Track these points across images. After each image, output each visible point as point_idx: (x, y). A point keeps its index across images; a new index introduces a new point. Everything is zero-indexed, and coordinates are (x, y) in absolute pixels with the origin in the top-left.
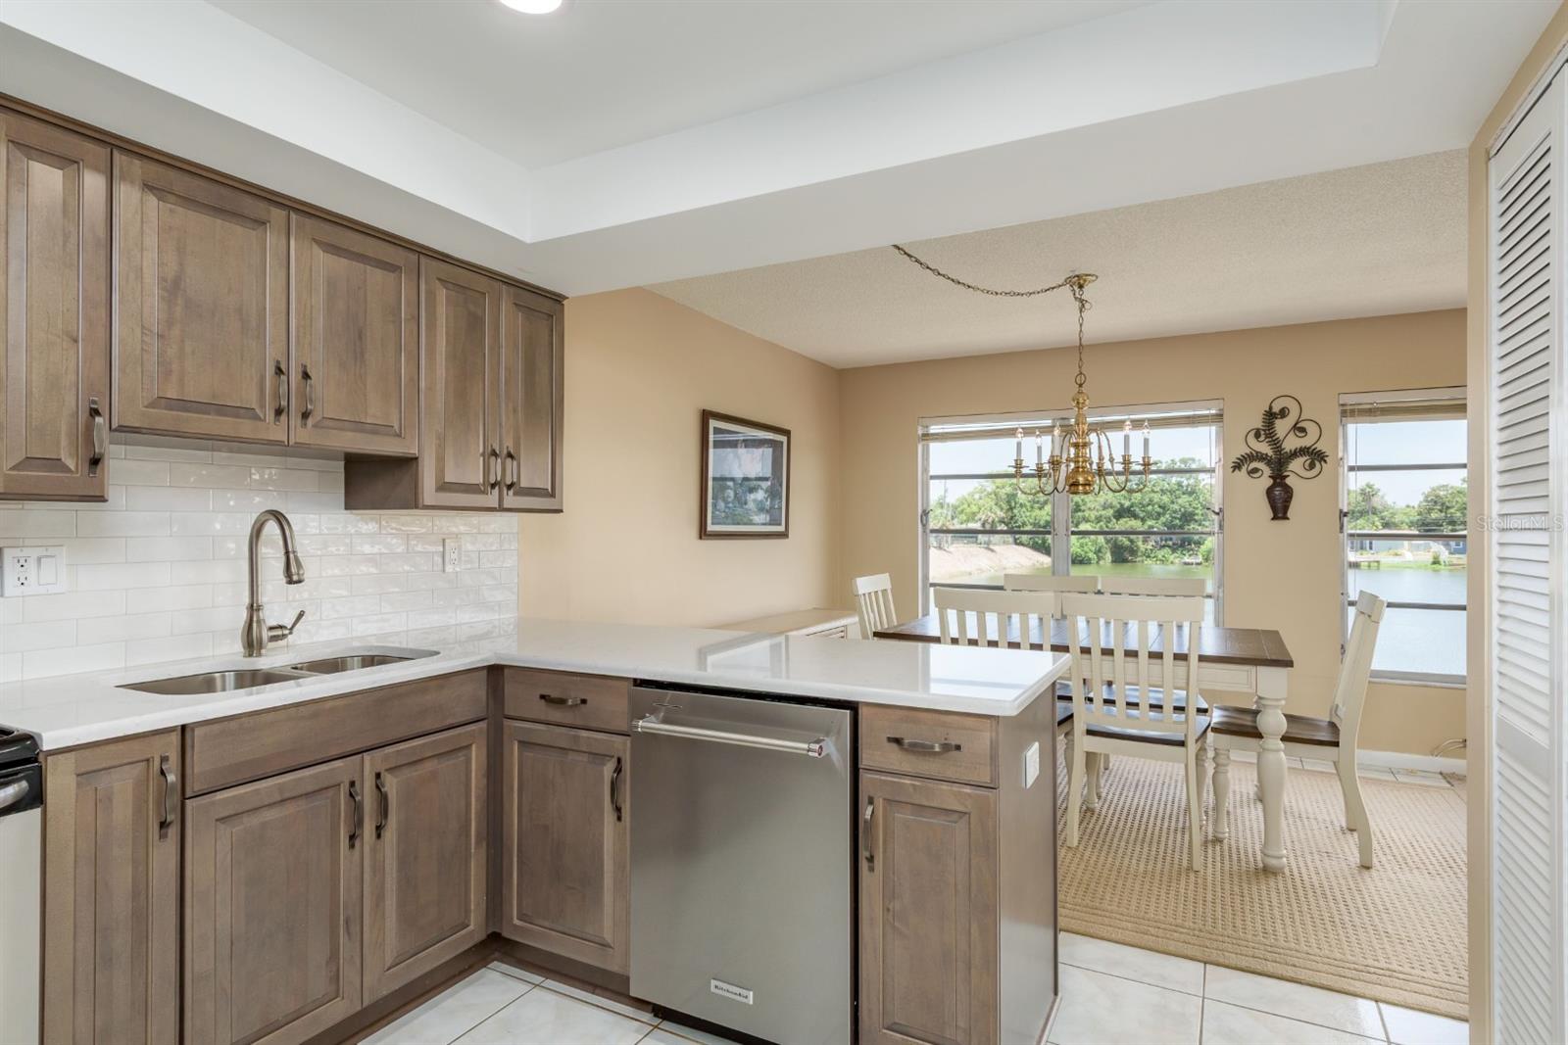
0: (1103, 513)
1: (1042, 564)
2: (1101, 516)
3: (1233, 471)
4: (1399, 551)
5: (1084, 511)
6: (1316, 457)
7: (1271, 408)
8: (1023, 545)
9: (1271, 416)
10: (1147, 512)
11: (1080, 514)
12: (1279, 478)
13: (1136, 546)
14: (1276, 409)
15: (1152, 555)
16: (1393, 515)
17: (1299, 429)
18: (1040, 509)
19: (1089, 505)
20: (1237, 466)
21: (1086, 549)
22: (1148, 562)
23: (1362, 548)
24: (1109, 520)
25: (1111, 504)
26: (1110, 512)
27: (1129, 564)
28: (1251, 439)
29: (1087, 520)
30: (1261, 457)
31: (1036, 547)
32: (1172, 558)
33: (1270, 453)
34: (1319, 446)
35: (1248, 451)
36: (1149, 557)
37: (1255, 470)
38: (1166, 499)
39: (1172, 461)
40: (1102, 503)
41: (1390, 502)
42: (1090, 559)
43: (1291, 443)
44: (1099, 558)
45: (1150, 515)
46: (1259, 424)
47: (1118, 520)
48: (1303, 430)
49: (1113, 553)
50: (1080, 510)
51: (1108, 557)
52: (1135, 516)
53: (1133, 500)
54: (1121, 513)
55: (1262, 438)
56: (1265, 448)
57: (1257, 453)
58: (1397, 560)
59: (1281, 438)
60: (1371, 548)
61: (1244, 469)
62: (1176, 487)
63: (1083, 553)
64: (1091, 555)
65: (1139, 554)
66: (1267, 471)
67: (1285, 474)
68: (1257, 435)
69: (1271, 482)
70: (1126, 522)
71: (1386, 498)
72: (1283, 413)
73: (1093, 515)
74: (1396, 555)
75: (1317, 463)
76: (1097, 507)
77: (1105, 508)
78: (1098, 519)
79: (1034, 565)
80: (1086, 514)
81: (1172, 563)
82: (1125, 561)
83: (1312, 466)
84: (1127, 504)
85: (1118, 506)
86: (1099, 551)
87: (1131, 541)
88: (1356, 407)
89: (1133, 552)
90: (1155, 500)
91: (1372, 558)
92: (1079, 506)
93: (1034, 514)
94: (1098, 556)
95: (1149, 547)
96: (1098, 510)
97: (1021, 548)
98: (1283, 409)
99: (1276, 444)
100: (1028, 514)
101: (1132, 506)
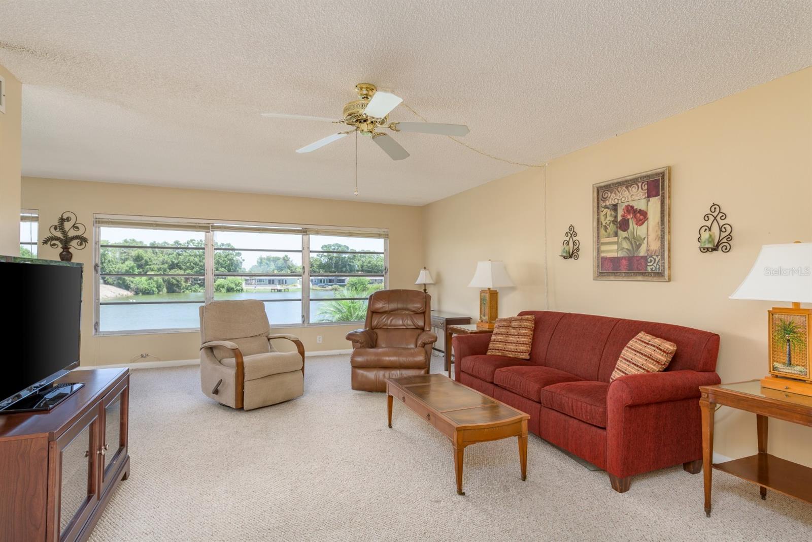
0: (162, 266)
1: (123, 295)
2: (160, 268)
3: (43, 244)
4: (296, 285)
5: (150, 265)
6: (83, 240)
7: (62, 216)
8: (110, 284)
9: (62, 220)
10: (187, 267)
11: (148, 267)
12: (66, 248)
13: (181, 284)
14: (65, 217)
15: (189, 288)
16: (296, 269)
17: (75, 227)
18: (122, 263)
19: (154, 262)
20: (45, 242)
21: (151, 285)
22: (187, 292)
23: (282, 283)
24: (165, 270)
25: (167, 261)
26: (166, 266)
27: (177, 293)
28: (53, 230)
29: (152, 270)
30: (57, 239)
31: (119, 286)
32: (199, 290)
33: (62, 237)
34: (85, 236)
35: (51, 235)
36: (187, 289)
37: (54, 245)
38: (197, 259)
39: (201, 240)
40: (162, 260)
41: (294, 263)
42: (153, 291)
43: (72, 233)
44: (159, 291)
45: (188, 268)
46: (56, 223)
47: (170, 270)
48: (77, 228)
49: (167, 288)
50: (148, 265)
51: (165, 290)
52: (181, 268)
53: (179, 260)
54: (173, 266)
55: (58, 230)
56: (59, 234)
57: (55, 236)
58: (295, 288)
59: (67, 231)
60: (286, 283)
61: (49, 243)
62: (202, 254)
63: (149, 288)
64: (154, 289)
65: (182, 288)
66: (60, 245)
67: (69, 247)
68: (55, 228)
69: (62, 250)
70: (175, 271)
71: (293, 262)
72: (68, 219)
73: (156, 267)
74: (295, 286)
75: (84, 243)
76: (158, 263)
77: (163, 263)
78: (159, 269)
79: (116, 296)
80: (152, 267)
81: (200, 292)
82: (174, 292)
83: (81, 244)
84: (176, 262)
85: (171, 262)
86: (160, 287)
87: (177, 281)
88: (101, 220)
89: (178, 286)
90: (191, 260)
91: (286, 287)
92: (148, 262)
93: (118, 266)
94: (158, 290)
95: (189, 284)
96: (158, 265)
97: (108, 286)
98: (68, 217)
99: (64, 233)
100: (114, 266)
101: (178, 263)
